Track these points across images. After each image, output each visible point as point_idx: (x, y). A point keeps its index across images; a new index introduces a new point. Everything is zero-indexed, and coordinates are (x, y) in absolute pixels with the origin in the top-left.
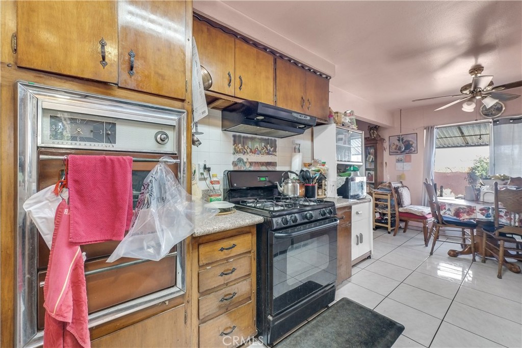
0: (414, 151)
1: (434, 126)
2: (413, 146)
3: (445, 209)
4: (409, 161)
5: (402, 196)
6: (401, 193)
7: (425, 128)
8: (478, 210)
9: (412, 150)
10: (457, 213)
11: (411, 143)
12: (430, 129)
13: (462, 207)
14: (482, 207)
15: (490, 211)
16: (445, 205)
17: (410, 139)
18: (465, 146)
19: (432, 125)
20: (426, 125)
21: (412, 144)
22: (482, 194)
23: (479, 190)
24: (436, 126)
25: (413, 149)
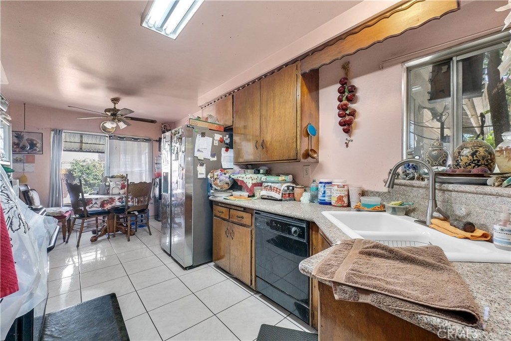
0: (39, 151)
1: (62, 130)
2: (37, 146)
3: (92, 203)
4: (33, 162)
5: (33, 199)
6: (32, 197)
7: (53, 130)
8: (117, 200)
9: (35, 150)
10: (102, 205)
11: (34, 142)
12: (58, 132)
13: (106, 199)
14: (118, 197)
15: (124, 199)
16: (92, 200)
17: (34, 138)
18: (78, 151)
19: (60, 129)
20: (53, 127)
21: (36, 144)
22: (111, 188)
23: (109, 186)
24: (65, 130)
25: (38, 150)
